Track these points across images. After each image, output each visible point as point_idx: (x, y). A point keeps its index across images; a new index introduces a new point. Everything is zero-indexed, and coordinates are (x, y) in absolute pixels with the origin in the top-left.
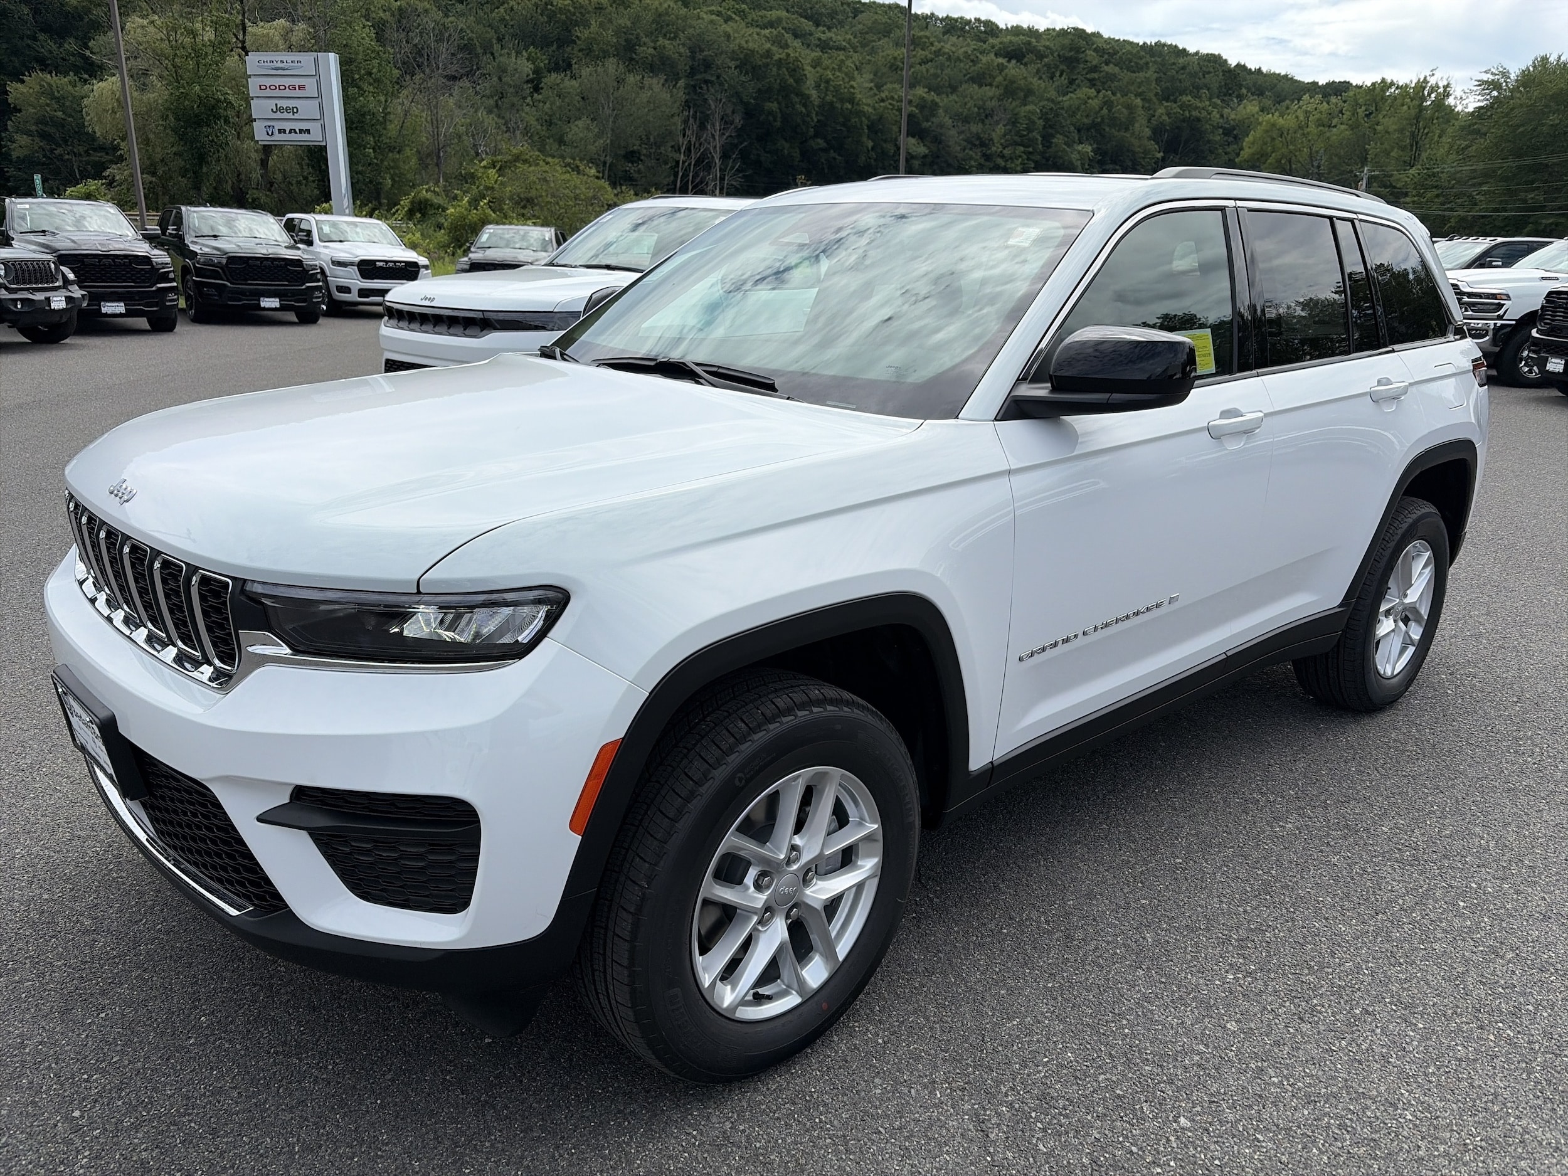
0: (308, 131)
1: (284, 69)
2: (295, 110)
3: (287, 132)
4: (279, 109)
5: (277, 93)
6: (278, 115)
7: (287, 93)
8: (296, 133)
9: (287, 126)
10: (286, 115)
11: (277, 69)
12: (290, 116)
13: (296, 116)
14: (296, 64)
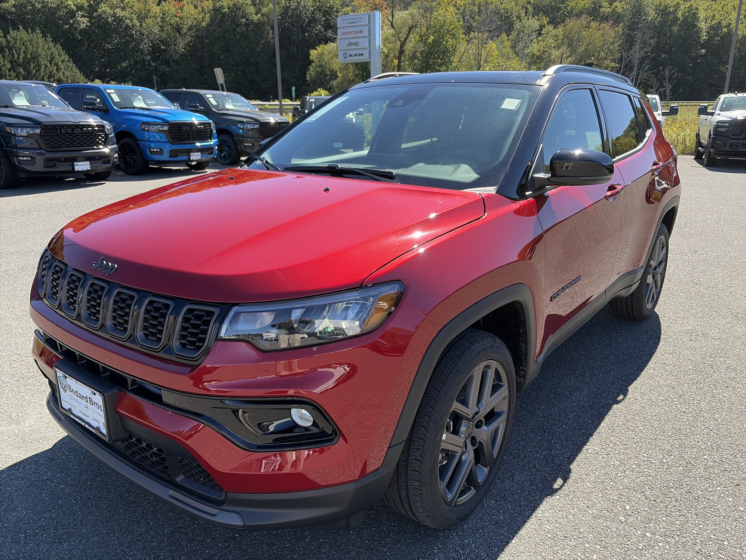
0: (362, 55)
1: (353, 23)
2: (357, 44)
3: (353, 55)
4: (350, 44)
5: (350, 36)
6: (350, 47)
7: (355, 35)
8: (357, 56)
9: (353, 53)
10: (353, 47)
11: (351, 23)
12: (355, 47)
13: (358, 47)
14: (360, 20)
